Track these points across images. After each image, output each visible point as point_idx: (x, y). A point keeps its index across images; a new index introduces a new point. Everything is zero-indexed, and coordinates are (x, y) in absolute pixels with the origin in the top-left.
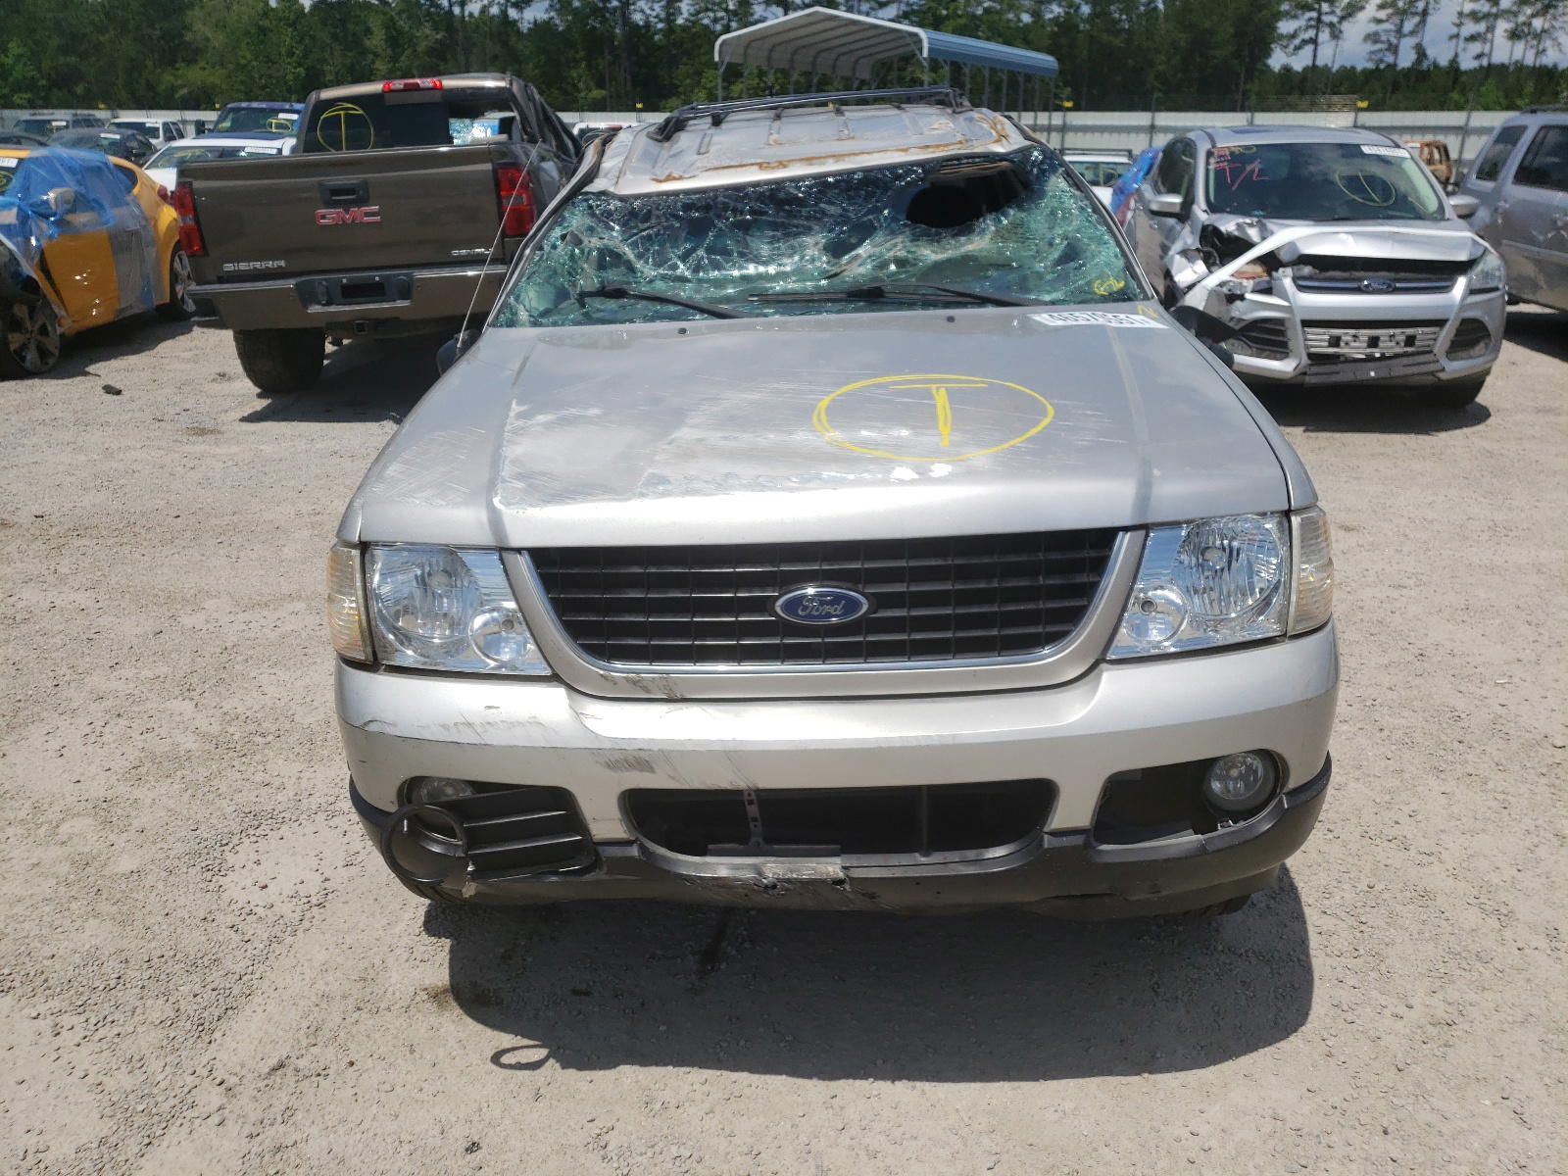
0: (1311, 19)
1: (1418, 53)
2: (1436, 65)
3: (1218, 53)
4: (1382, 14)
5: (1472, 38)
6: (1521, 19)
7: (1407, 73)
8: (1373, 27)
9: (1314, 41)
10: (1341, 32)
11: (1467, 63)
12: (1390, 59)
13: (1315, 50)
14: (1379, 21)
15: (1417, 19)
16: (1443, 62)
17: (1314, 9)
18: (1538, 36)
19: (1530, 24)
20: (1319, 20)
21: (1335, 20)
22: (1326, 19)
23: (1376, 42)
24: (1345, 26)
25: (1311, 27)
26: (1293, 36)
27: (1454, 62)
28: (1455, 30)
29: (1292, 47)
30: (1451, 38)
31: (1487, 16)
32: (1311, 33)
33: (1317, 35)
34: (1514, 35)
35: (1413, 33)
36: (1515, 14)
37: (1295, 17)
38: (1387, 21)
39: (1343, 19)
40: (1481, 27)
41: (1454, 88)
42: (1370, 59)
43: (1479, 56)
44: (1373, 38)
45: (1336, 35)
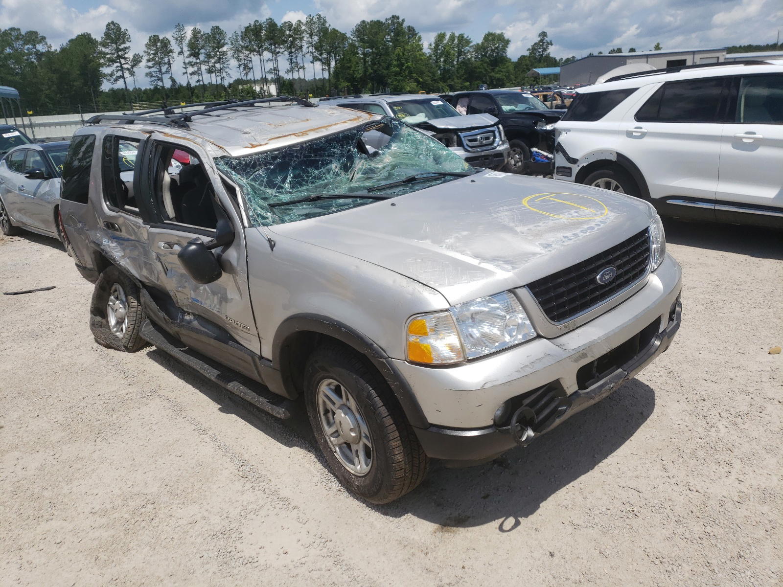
0: (118, 67)
1: (172, 81)
2: (181, 86)
3: (75, 83)
4: (150, 64)
5: (193, 74)
6: (211, 64)
7: (170, 90)
8: (148, 70)
9: (122, 77)
10: (134, 72)
11: (193, 84)
12: (160, 84)
13: (125, 81)
14: (150, 67)
15: (167, 66)
16: (185, 84)
17: (117, 62)
18: (220, 71)
19: (215, 66)
20: (122, 68)
21: (129, 67)
22: (125, 66)
23: (152, 76)
24: (135, 69)
25: (119, 70)
26: (112, 75)
27: (188, 84)
28: (184, 71)
29: (112, 80)
30: (184, 74)
31: (196, 64)
32: (120, 73)
33: (123, 73)
34: (210, 71)
35: (167, 72)
36: (208, 62)
37: (109, 66)
38: (153, 67)
39: (133, 66)
40: (195, 69)
41: (192, 96)
42: (152, 85)
43: (198, 81)
44: (149, 75)
45: (132, 74)
